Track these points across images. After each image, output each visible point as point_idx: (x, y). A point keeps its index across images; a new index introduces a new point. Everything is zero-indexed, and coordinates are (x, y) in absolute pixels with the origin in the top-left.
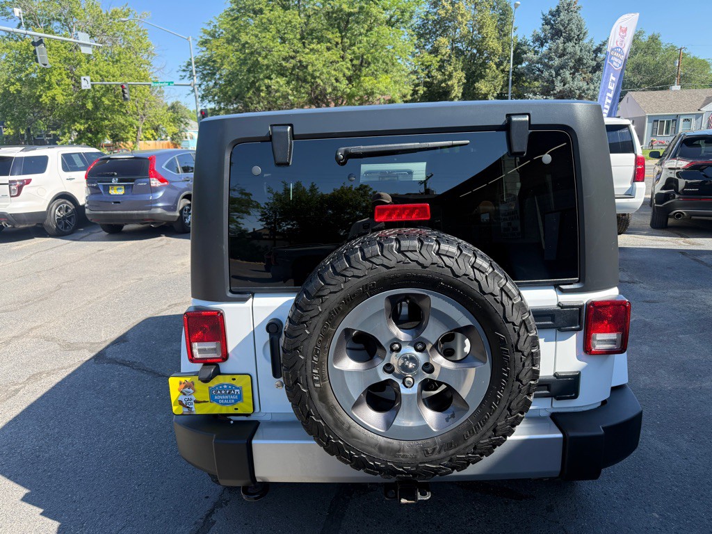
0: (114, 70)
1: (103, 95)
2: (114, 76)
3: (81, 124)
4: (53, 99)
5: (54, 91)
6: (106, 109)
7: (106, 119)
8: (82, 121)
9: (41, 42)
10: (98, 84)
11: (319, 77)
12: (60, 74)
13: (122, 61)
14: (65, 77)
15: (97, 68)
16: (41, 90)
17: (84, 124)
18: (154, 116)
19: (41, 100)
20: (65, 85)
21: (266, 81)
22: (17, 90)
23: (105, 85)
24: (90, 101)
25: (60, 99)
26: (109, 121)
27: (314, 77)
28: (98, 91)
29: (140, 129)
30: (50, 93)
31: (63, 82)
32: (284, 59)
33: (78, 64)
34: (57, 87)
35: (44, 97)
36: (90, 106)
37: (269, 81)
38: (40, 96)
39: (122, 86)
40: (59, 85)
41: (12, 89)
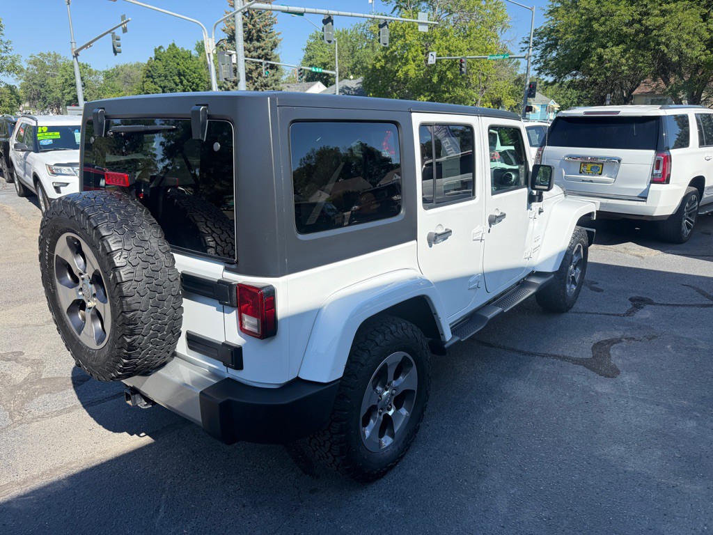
0: (463, 45)
1: (448, 69)
2: (461, 51)
3: (425, 96)
4: (406, 74)
5: (409, 67)
6: (450, 82)
7: (447, 92)
8: (427, 94)
9: (385, 24)
10: (445, 59)
11: (664, 43)
12: (417, 51)
13: (472, 35)
14: (420, 53)
15: (448, 43)
16: (399, 66)
17: (428, 96)
18: (495, 89)
19: (397, 74)
20: (419, 60)
21: (599, 50)
22: (381, 66)
23: (451, 59)
24: (436, 74)
25: (412, 74)
26: (450, 94)
27: (658, 44)
28: (445, 65)
29: (479, 102)
30: (405, 69)
31: (418, 58)
32: (626, 25)
33: (433, 40)
34: (412, 62)
35: (400, 72)
36: (435, 79)
37: (602, 50)
38: (397, 71)
39: (461, 60)
40: (414, 61)
41: (378, 66)
